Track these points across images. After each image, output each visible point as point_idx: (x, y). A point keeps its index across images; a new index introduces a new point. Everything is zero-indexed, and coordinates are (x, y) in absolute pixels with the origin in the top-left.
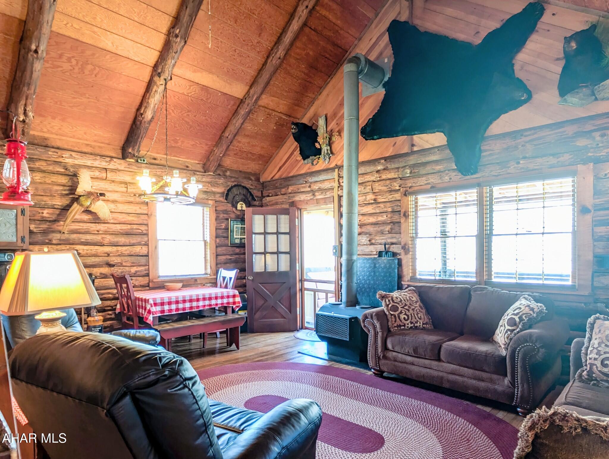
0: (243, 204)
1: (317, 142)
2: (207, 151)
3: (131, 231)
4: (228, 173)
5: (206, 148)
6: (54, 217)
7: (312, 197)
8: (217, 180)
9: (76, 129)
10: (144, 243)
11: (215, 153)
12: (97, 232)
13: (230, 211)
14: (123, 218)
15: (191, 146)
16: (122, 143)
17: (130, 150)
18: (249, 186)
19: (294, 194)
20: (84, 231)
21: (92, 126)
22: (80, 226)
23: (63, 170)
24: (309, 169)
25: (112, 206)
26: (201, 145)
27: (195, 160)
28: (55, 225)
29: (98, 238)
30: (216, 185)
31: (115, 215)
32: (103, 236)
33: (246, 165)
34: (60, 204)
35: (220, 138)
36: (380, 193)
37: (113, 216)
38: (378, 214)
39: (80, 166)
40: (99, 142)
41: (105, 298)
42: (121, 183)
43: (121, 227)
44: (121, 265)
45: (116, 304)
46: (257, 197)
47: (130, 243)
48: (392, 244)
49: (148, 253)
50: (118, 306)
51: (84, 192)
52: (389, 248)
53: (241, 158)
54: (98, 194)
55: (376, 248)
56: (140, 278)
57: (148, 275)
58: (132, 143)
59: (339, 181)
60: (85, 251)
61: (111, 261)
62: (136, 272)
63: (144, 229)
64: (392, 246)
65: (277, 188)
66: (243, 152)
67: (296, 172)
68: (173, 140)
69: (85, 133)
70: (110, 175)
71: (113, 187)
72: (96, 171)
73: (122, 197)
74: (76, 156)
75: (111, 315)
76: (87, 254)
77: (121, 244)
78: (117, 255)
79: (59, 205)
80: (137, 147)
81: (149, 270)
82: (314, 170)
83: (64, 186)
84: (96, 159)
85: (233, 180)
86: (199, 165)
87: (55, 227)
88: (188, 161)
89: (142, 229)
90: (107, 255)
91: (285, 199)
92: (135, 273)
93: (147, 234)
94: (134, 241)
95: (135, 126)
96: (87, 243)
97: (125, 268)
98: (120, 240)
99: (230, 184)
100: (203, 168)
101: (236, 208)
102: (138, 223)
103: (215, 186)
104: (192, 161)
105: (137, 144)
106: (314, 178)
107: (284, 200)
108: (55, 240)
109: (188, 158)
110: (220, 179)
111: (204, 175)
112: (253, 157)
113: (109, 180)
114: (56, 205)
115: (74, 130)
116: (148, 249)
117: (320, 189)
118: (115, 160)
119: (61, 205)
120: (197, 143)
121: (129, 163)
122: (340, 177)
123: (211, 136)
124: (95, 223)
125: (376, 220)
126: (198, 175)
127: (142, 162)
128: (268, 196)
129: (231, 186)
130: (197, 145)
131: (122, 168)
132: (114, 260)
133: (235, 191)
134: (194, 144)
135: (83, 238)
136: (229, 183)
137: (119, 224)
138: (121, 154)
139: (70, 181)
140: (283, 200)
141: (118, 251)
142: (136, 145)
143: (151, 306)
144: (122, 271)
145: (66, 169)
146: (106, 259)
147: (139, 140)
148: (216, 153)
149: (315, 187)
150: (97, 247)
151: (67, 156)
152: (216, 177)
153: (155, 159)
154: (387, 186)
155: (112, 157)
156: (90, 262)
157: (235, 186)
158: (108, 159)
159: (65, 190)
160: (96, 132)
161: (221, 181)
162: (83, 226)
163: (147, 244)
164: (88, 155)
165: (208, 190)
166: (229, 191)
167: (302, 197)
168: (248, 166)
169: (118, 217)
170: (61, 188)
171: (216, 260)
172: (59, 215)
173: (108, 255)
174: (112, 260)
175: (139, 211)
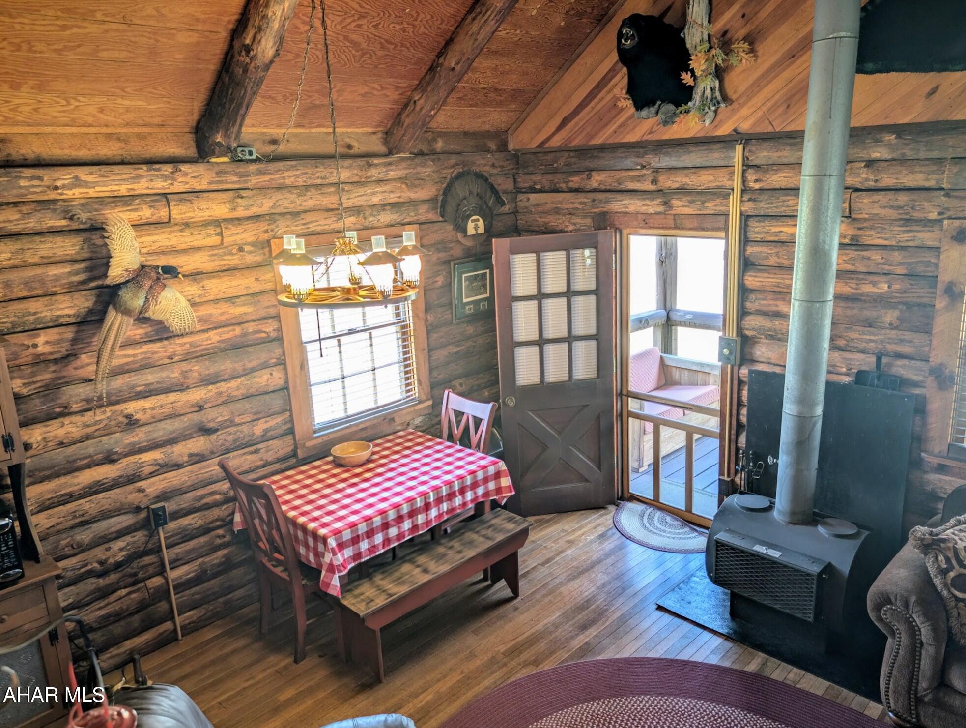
0: (478, 220)
1: (687, 69)
2: (395, 102)
3: (244, 339)
4: (439, 145)
5: (394, 95)
6: (63, 350)
7: (661, 209)
8: (419, 169)
9: (78, 104)
10: (274, 361)
11: (418, 108)
12: (167, 361)
13: (451, 242)
14: (223, 314)
15: (359, 98)
16: (195, 117)
17: (219, 138)
18: (487, 168)
19: (608, 195)
20: (138, 365)
21: (117, 91)
22: (129, 356)
23: (64, 223)
24: (651, 133)
25: (193, 289)
26: (384, 92)
27: (367, 126)
28: (70, 367)
29: (174, 374)
30: (417, 182)
31: (204, 311)
32: (185, 366)
33: (479, 117)
34: (71, 312)
35: (432, 69)
36: (875, 222)
37: (200, 313)
38: (861, 276)
39: (102, 201)
40: (139, 126)
41: (207, 504)
42: (206, 224)
43: (220, 335)
44: (231, 423)
45: (230, 511)
46: (505, 192)
47: (244, 370)
48: (899, 356)
49: (287, 381)
50: (238, 518)
51: (125, 274)
52: (890, 365)
53: (471, 105)
54: (160, 271)
55: (850, 359)
56: (275, 441)
57: (291, 431)
58: (224, 120)
59: (743, 176)
60: (149, 412)
61: (209, 422)
62: (266, 431)
63: (271, 329)
64: (900, 362)
65: (556, 171)
66: (478, 91)
67: (611, 136)
68: (317, 91)
69: (101, 110)
70: (179, 212)
71: (187, 240)
72: (144, 207)
73: (214, 261)
74: (90, 179)
75: (224, 536)
76: (153, 417)
77: (226, 377)
78: (219, 402)
79: (69, 316)
80: (235, 129)
81: (292, 421)
82: (666, 137)
83: (72, 261)
84: (139, 177)
85: (453, 161)
86: (374, 137)
87: (70, 371)
88: (349, 130)
89: (267, 330)
90: (197, 409)
91: (581, 203)
92: (263, 436)
93: (279, 339)
94: (254, 363)
95: (230, 78)
96: (150, 391)
97: (240, 428)
98: (223, 367)
99: (449, 173)
100: (386, 142)
101: (464, 231)
102: (258, 317)
103: (415, 186)
104: (360, 130)
105: (236, 121)
106: (667, 159)
107: (580, 207)
108: (77, 403)
109: (349, 126)
110: (424, 165)
111: (390, 164)
112: (498, 98)
113: (176, 224)
114: (63, 316)
115: (72, 107)
116: (286, 374)
117: (683, 191)
118: (184, 168)
119: (74, 315)
120: (374, 88)
121: (217, 169)
122: (749, 166)
123: (410, 67)
124: (161, 340)
125: (854, 291)
126: (376, 165)
127: (248, 157)
128: (533, 190)
129: (449, 177)
130: (375, 92)
131: (204, 187)
132: (214, 416)
133: (461, 190)
134: (366, 93)
135: (140, 382)
136: (445, 171)
137: (216, 328)
138: (193, 144)
139: (86, 246)
140: (576, 205)
141: (220, 394)
142: (233, 125)
143: (334, 554)
144: (236, 437)
145: (71, 218)
146: (196, 417)
147: (242, 112)
148: (421, 109)
149: (669, 182)
150: (172, 397)
151: (66, 182)
152: (417, 161)
153: (274, 142)
154: (900, 207)
155: (174, 161)
156: (163, 436)
157: (459, 176)
158: (167, 169)
159: (77, 273)
160: (127, 103)
161: (428, 170)
162: (134, 356)
163: (282, 363)
164: (117, 169)
165: (401, 200)
166: (447, 192)
167: (633, 205)
168: (484, 119)
169: (211, 315)
170: (67, 269)
171: (430, 363)
172: (74, 341)
173: (201, 408)
174: (210, 417)
175: (256, 287)
